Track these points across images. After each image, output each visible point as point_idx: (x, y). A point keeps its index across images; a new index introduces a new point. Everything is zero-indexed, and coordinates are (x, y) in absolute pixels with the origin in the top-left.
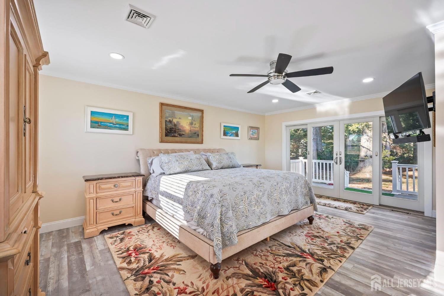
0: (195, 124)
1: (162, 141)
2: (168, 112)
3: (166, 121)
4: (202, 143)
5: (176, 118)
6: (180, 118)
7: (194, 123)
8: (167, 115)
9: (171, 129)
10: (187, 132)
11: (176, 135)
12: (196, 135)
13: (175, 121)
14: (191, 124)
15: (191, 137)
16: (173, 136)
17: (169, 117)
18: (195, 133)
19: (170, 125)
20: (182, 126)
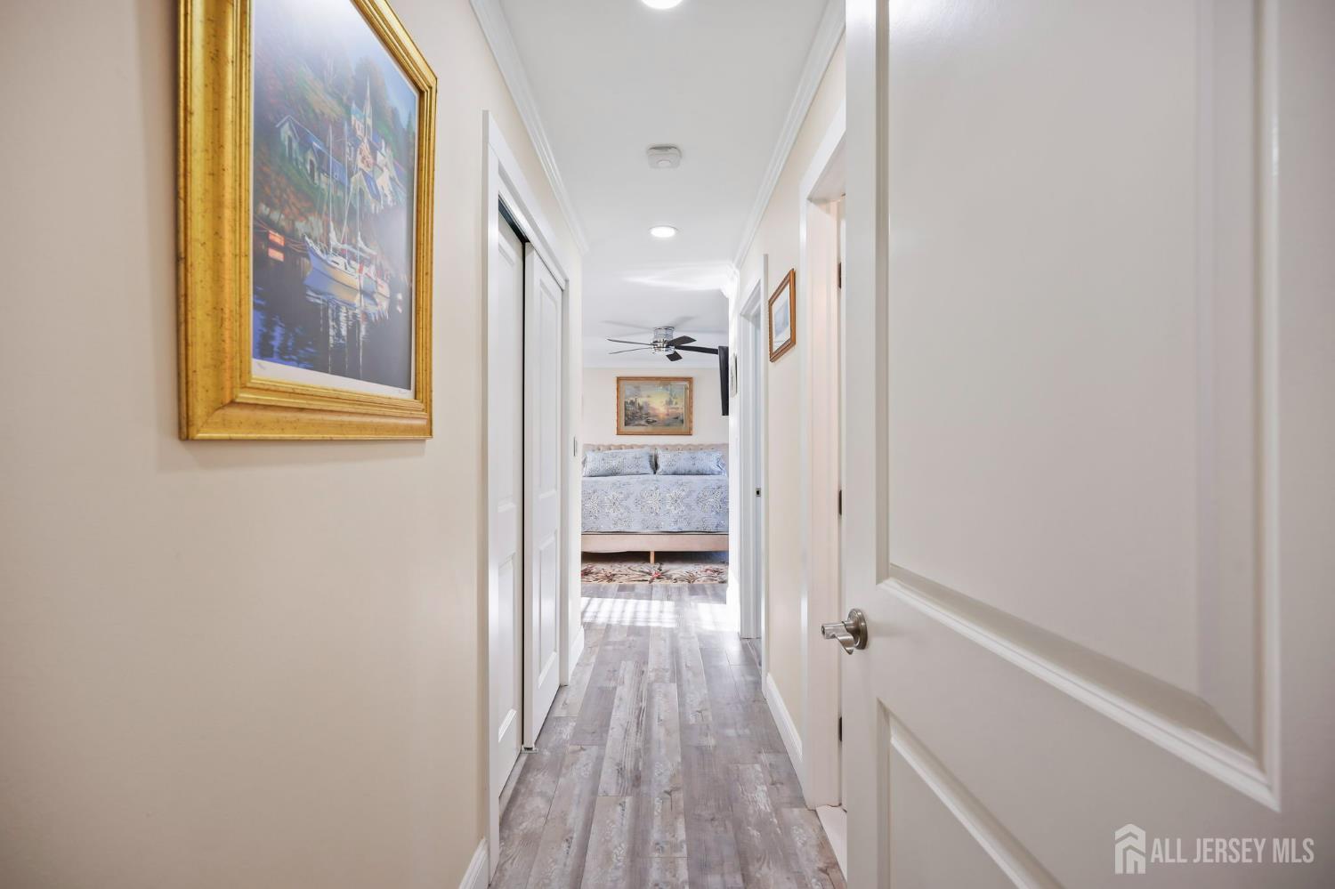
0: (676, 403)
1: (619, 433)
2: (628, 389)
3: (626, 403)
4: (689, 434)
5: (641, 397)
6: (649, 397)
7: (674, 401)
8: (628, 393)
9: (634, 414)
10: (661, 416)
11: (643, 422)
12: (678, 420)
13: (641, 401)
14: (670, 403)
15: (668, 425)
16: (637, 425)
17: (630, 396)
18: (677, 418)
19: (631, 408)
20: (654, 409)
